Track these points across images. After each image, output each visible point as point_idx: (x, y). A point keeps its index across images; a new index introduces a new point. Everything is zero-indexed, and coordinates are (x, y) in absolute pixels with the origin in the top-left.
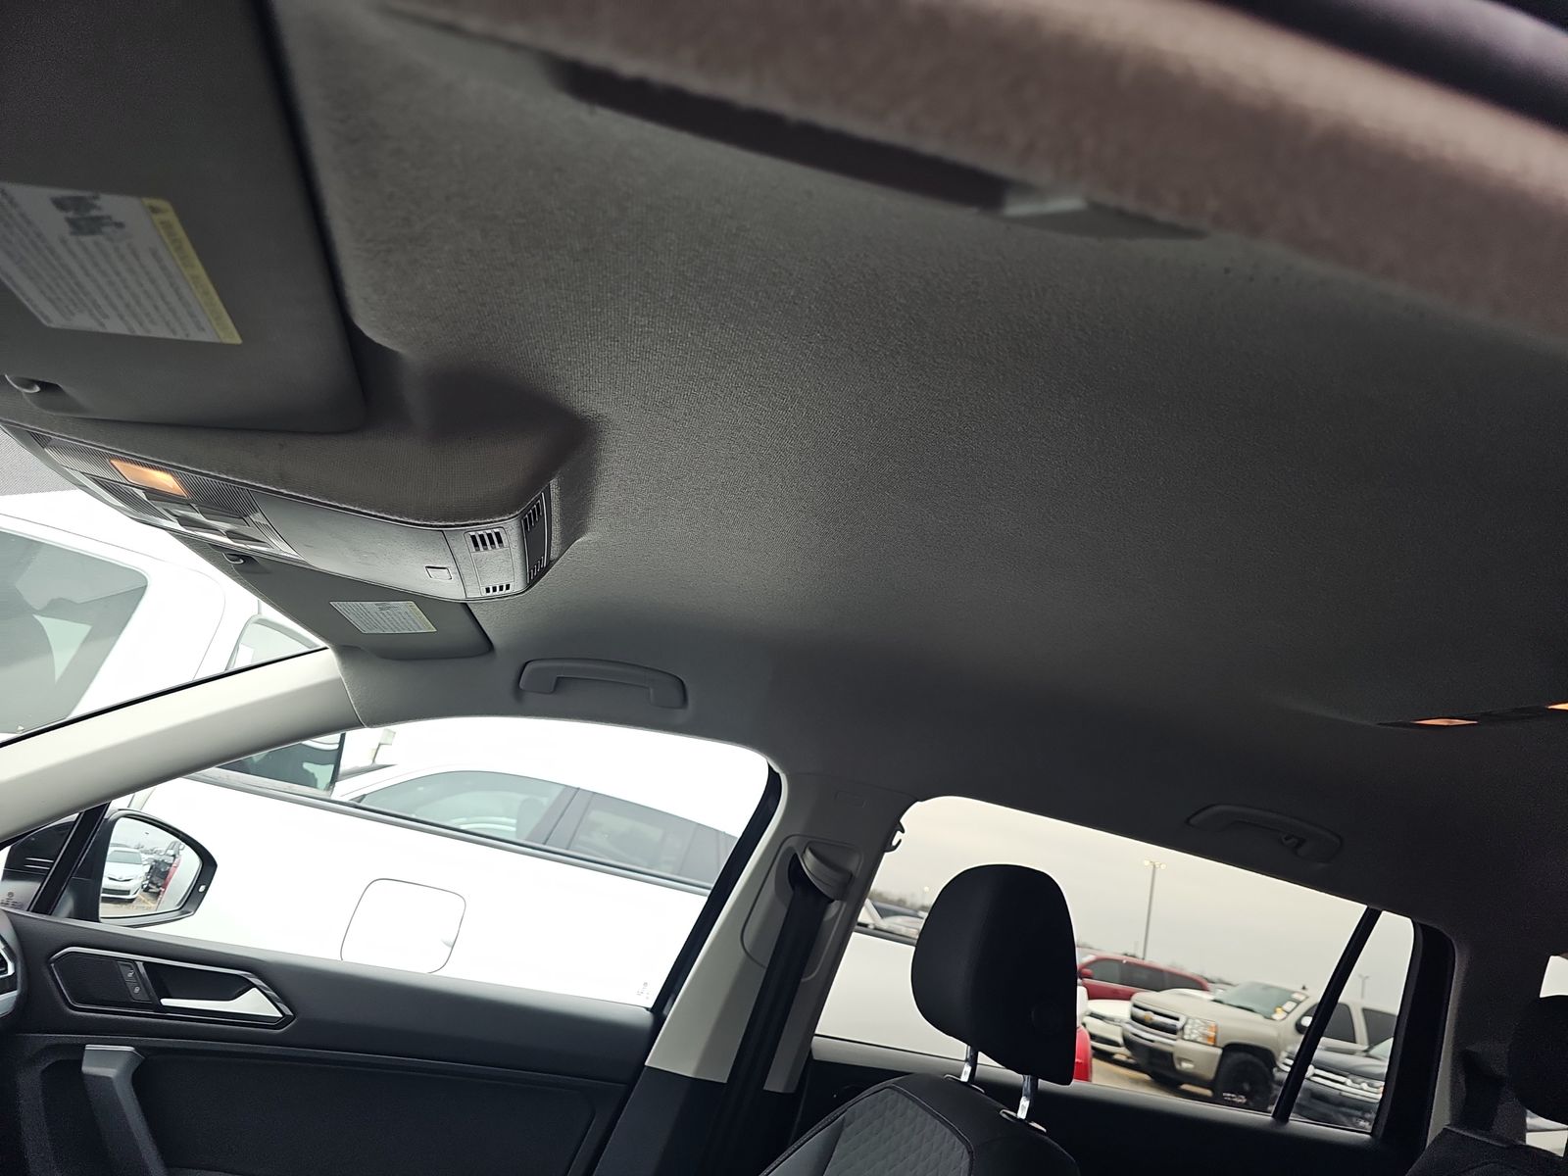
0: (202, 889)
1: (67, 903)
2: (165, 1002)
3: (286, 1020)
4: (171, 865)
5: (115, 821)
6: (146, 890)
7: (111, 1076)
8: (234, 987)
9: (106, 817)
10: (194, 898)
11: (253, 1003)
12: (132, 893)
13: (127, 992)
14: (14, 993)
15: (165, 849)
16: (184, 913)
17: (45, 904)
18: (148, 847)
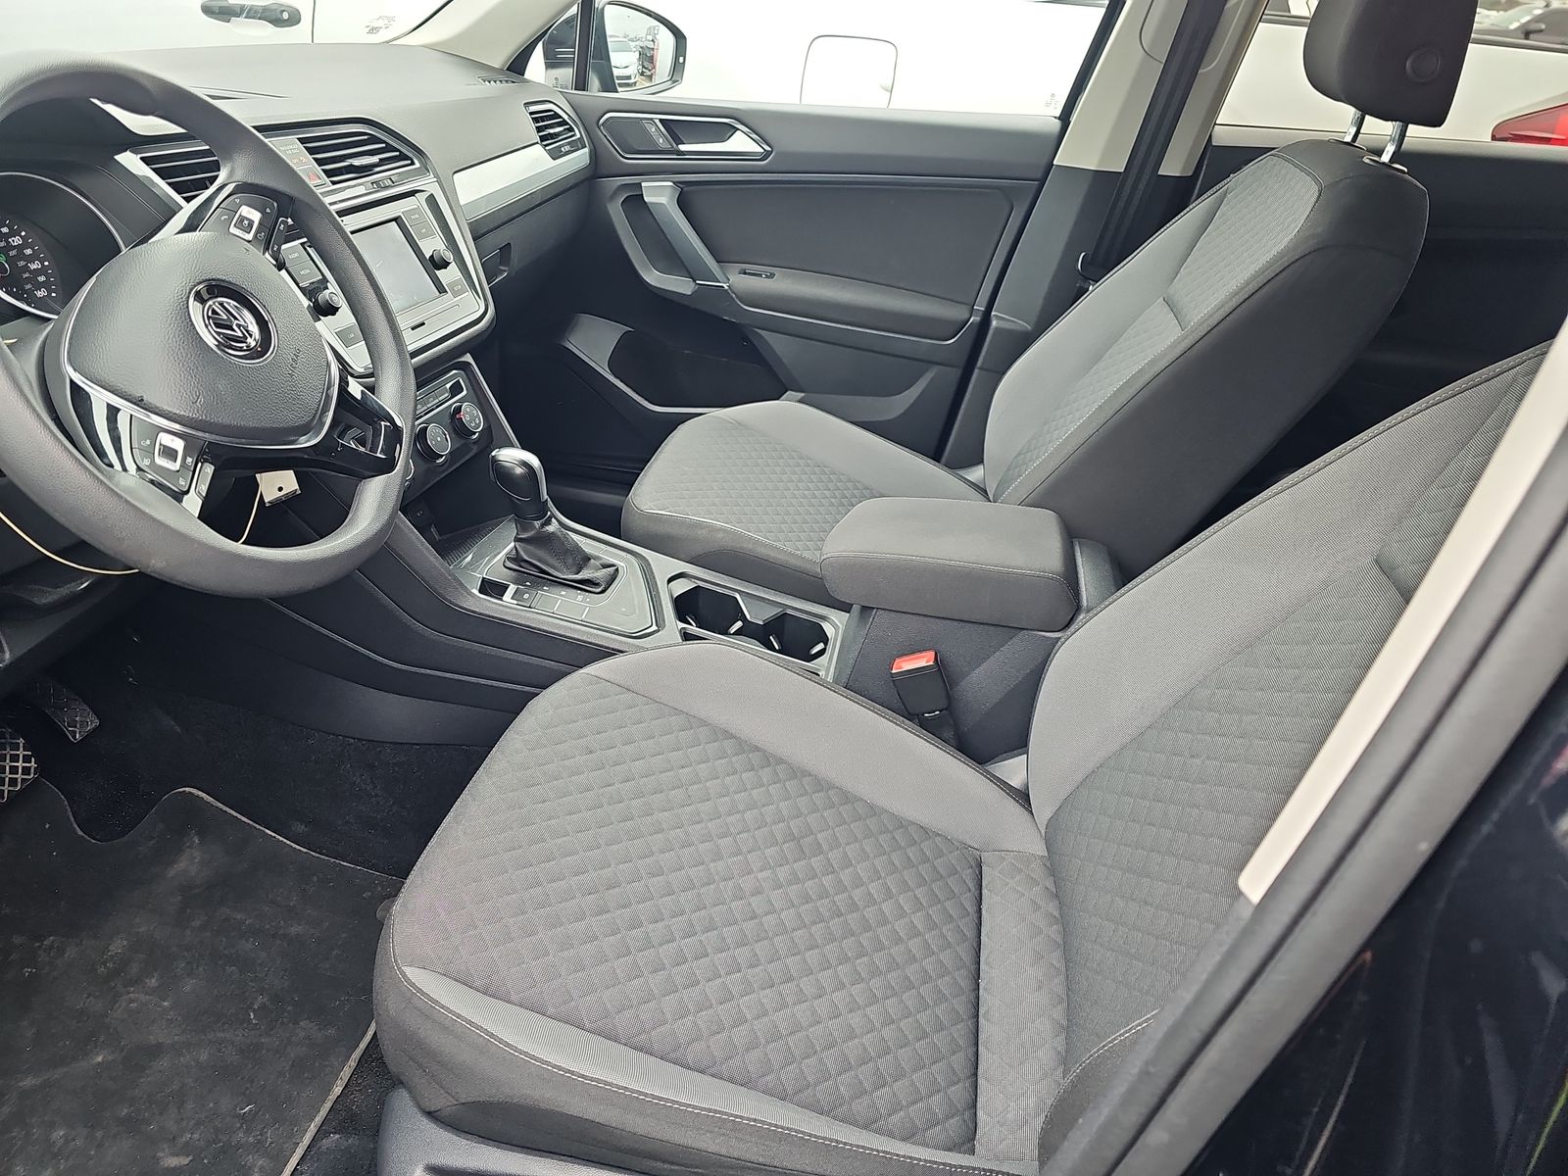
0: (681, 60)
1: (594, 82)
2: (682, 148)
3: (767, 155)
4: (653, 49)
5: (603, 9)
6: (642, 74)
7: (664, 202)
8: (724, 131)
9: (596, 6)
10: (678, 68)
11: (740, 142)
12: (633, 77)
13: (656, 144)
14: (586, 150)
15: (644, 36)
16: (674, 82)
17: (581, 84)
18: (631, 36)
